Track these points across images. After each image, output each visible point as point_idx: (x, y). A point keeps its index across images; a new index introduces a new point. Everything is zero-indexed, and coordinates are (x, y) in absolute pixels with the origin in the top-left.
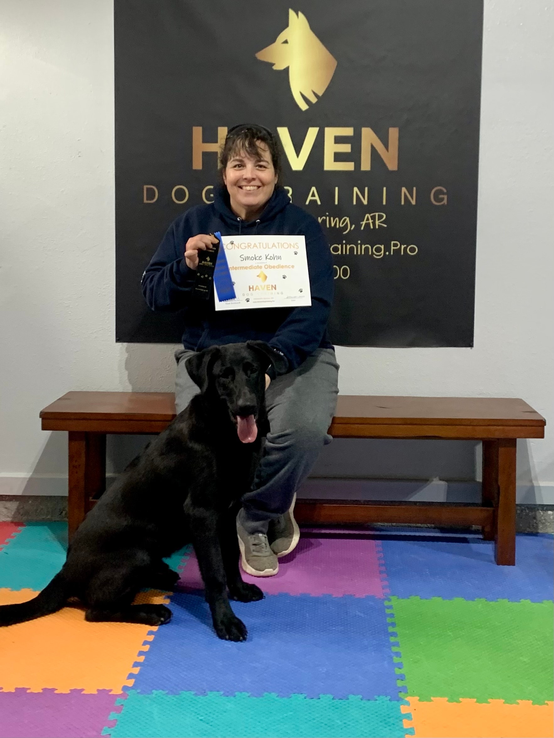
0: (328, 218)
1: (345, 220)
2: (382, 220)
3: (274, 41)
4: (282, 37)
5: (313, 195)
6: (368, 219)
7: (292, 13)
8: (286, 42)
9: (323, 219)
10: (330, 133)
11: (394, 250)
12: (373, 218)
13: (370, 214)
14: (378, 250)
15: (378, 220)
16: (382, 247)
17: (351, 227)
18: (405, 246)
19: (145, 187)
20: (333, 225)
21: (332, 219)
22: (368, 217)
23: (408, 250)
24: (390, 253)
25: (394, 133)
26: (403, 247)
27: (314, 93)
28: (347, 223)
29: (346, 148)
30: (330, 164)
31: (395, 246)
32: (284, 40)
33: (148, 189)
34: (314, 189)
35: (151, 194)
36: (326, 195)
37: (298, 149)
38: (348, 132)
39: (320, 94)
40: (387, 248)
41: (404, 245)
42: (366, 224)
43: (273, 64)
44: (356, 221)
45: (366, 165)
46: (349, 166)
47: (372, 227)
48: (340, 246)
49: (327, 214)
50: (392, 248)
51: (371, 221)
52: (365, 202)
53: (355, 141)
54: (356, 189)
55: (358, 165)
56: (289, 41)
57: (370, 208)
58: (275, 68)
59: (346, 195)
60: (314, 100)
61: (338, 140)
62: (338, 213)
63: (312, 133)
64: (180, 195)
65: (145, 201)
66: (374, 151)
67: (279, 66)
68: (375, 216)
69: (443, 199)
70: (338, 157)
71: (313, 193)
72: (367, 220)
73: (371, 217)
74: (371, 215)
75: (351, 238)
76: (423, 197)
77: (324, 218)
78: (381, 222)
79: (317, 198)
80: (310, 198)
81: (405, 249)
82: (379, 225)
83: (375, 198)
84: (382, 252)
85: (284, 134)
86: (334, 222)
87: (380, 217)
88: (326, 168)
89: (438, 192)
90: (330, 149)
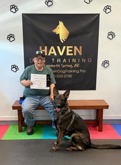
9: (67, 65)
10: (68, 47)
12: (77, 65)
14: (78, 71)
19: (30, 59)
23: (83, 71)
24: (80, 72)
25: (81, 47)
28: (71, 66)
29: (71, 51)
30: (68, 54)
31: (81, 70)
34: (65, 59)
36: (67, 60)
37: (61, 51)
38: (72, 47)
44: (73, 66)
45: (75, 54)
46: (72, 54)
47: (76, 67)
48: (70, 71)
52: (75, 62)
53: (73, 49)
54: (73, 59)
59: (71, 60)
60: (65, 40)
61: (70, 49)
62: (70, 64)
63: (64, 47)
65: (30, 62)
66: (77, 51)
67: (57, 33)
70: (70, 52)
72: (75, 65)
75: (72, 69)
76: (86, 60)
79: (65, 61)
80: (64, 61)
83: (77, 61)
85: (58, 47)
86: (69, 66)
87: (78, 65)
88: (67, 55)
89: (90, 60)
90: (68, 51)
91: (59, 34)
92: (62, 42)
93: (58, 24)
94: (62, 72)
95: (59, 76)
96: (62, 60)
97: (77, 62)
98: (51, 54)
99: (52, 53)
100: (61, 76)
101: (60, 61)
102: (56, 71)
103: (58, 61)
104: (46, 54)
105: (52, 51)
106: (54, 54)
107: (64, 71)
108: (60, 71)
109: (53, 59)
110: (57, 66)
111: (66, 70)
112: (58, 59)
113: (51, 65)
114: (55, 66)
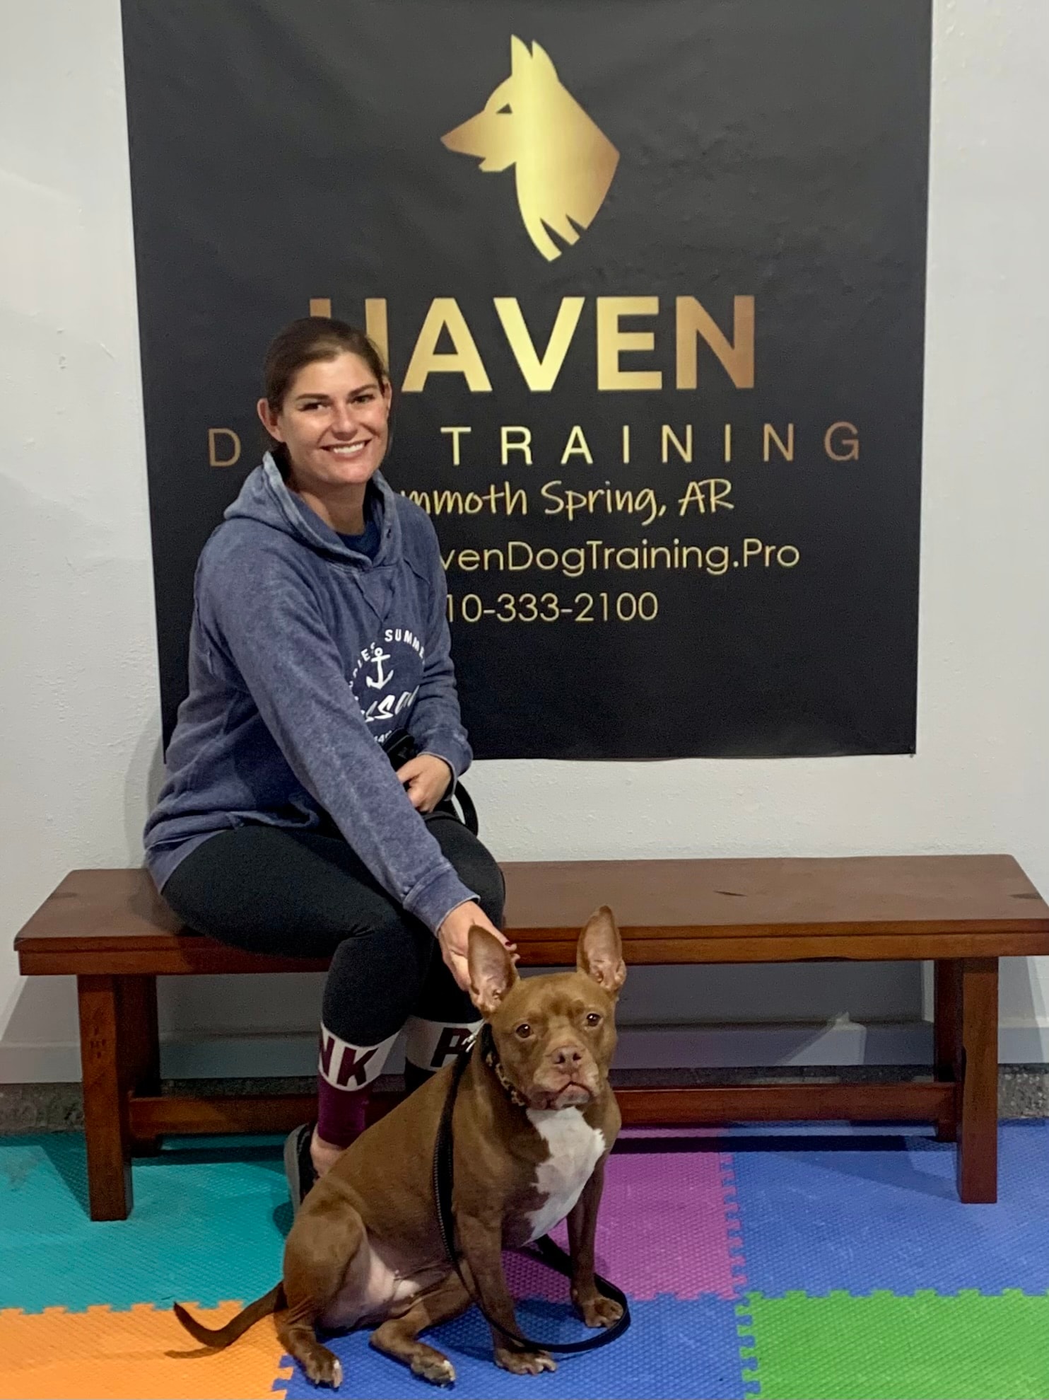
0: (609, 492)
1: (645, 496)
2: (724, 494)
3: (479, 107)
4: (498, 98)
5: (577, 444)
6: (694, 493)
7: (517, 45)
8: (506, 110)
9: (599, 495)
10: (610, 309)
11: (749, 557)
12: (705, 490)
13: (697, 482)
14: (717, 557)
15: (716, 494)
16: (726, 551)
17: (658, 510)
18: (774, 547)
19: (212, 432)
20: (620, 507)
21: (618, 493)
22: (694, 488)
23: (779, 556)
24: (741, 563)
25: (744, 307)
26: (768, 550)
27: (573, 222)
28: (650, 503)
29: (643, 342)
30: (610, 378)
31: (751, 547)
32: (504, 105)
33: (216, 435)
34: (577, 430)
35: (225, 447)
36: (603, 442)
37: (540, 348)
38: (648, 306)
39: (585, 224)
40: (736, 554)
41: (770, 546)
42: (690, 503)
43: (480, 160)
44: (669, 497)
45: (686, 379)
46: (650, 381)
47: (703, 510)
48: (636, 552)
49: (608, 483)
50: (747, 553)
51: (700, 497)
52: (688, 457)
53: (663, 326)
54: (666, 430)
55: (669, 377)
56: (513, 107)
57: (699, 470)
58: (485, 167)
59: (647, 443)
60: (571, 238)
61: (627, 324)
62: (630, 481)
63: (570, 309)
65: (214, 462)
66: (703, 347)
67: (494, 164)
68: (709, 485)
69: (850, 448)
70: (628, 361)
71: (577, 438)
72: (691, 496)
73: (701, 488)
74: (701, 484)
75: (662, 533)
76: (808, 443)
77: (602, 492)
78: (721, 500)
79: (584, 449)
80: (569, 450)
81: (774, 555)
82: (717, 506)
83: (707, 446)
84: (726, 561)
85: (509, 311)
86: (623, 501)
87: (720, 488)
88: (603, 385)
89: (841, 434)
90: (610, 343)
91: (512, 170)
92: (550, 252)
93: (506, 72)
94: (547, 559)
95: (521, 607)
96: (548, 445)
97: (707, 463)
98: (433, 378)
99: (446, 364)
100: (542, 607)
101: (524, 446)
102: (494, 558)
103: (505, 446)
105: (445, 345)
106: (460, 378)
107: (573, 559)
108: (535, 558)
109: (456, 431)
110: (501, 503)
111: (594, 544)
112: (505, 431)
113: (436, 493)
114: (473, 504)
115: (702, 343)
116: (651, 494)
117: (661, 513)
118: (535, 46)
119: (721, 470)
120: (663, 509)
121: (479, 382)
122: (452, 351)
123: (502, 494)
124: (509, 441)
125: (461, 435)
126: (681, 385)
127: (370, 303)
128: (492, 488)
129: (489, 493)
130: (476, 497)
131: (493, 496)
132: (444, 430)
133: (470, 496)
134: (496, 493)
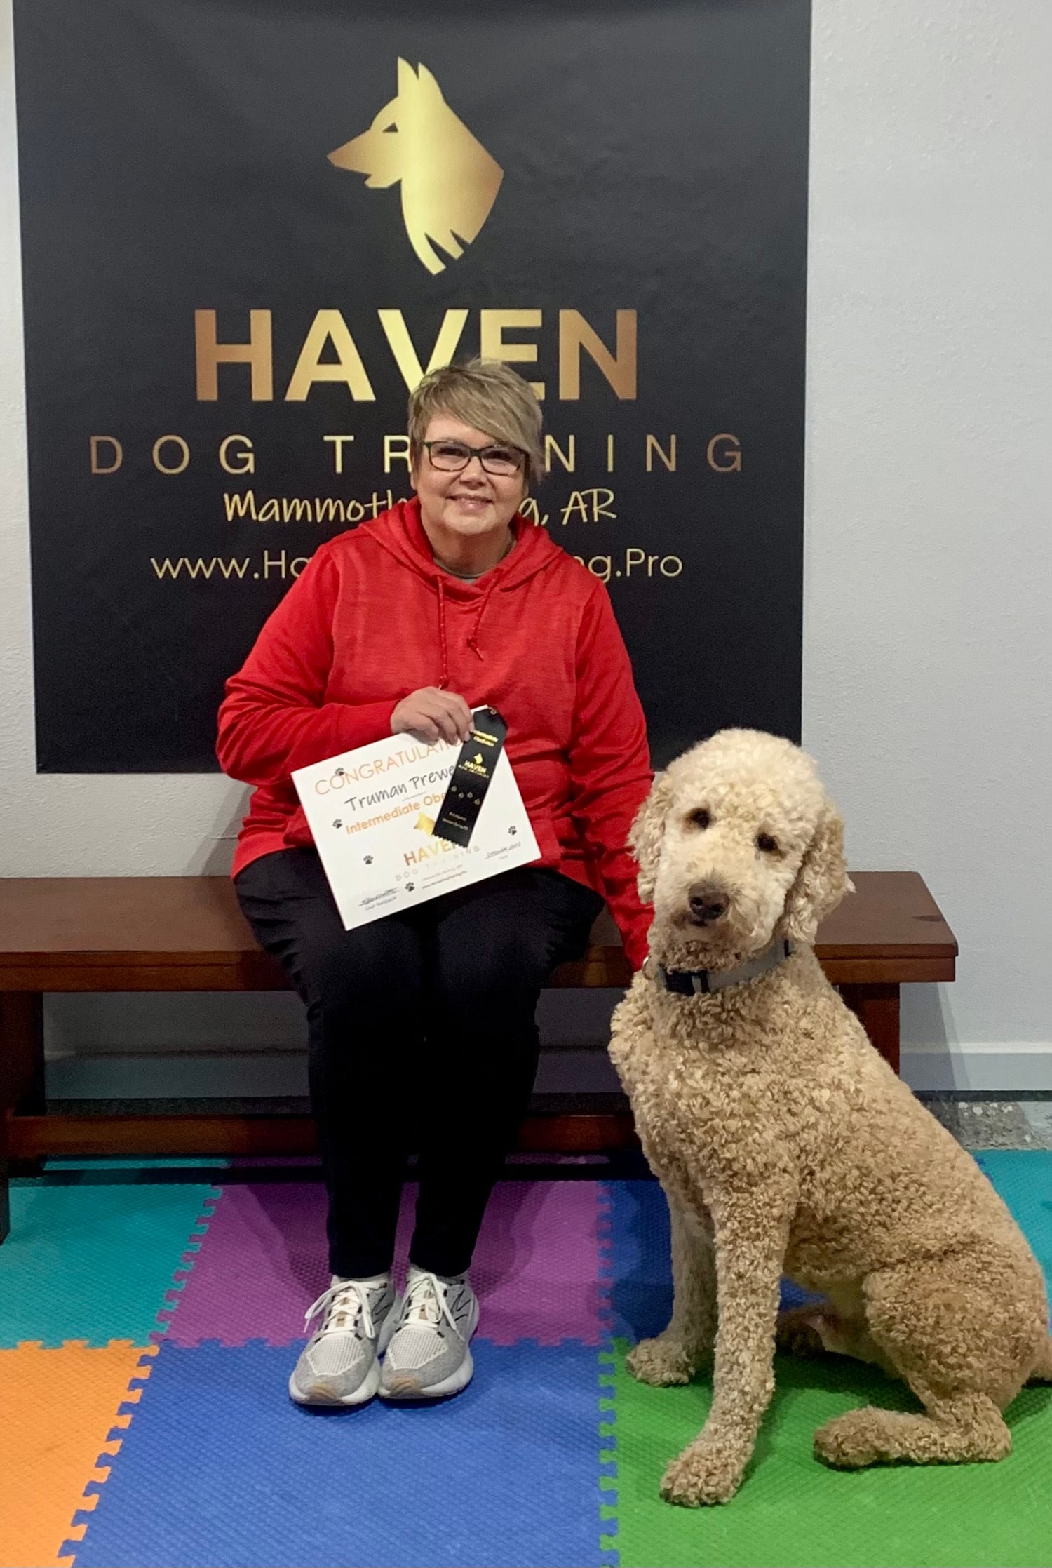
2: (606, 504)
4: (384, 117)
6: (576, 503)
7: (403, 67)
8: (393, 129)
10: (493, 321)
11: (632, 566)
12: (588, 500)
13: (580, 492)
14: (600, 567)
15: (599, 504)
16: (608, 561)
18: (656, 557)
19: (94, 440)
22: (576, 498)
23: (662, 566)
24: (624, 571)
25: (626, 321)
26: (651, 560)
27: (456, 237)
28: (532, 510)
29: (527, 353)
31: (635, 557)
32: (390, 124)
33: (99, 443)
35: (106, 455)
37: (424, 357)
38: (531, 318)
39: (469, 240)
40: (619, 563)
41: (653, 556)
42: (572, 512)
43: (367, 177)
44: (552, 506)
45: (569, 389)
47: (585, 520)
50: (629, 562)
51: (582, 506)
52: (570, 467)
53: (546, 338)
55: (552, 388)
56: (398, 127)
57: (581, 480)
58: (370, 183)
60: (455, 252)
61: (510, 336)
63: (454, 321)
64: (171, 453)
65: (95, 470)
66: (585, 359)
67: (379, 181)
68: (591, 495)
69: (732, 460)
72: (574, 505)
73: (583, 497)
74: (583, 493)
76: (690, 455)
78: (604, 509)
81: (656, 564)
82: (600, 515)
83: (589, 456)
84: (608, 571)
85: (393, 323)
87: (602, 498)
89: (722, 447)
90: (494, 353)
97: (589, 473)
98: (315, 385)
99: (329, 374)
103: (388, 455)
104: (262, 390)
105: (329, 355)
106: (344, 387)
109: (339, 440)
112: (388, 439)
113: (317, 501)
114: (355, 512)
115: (584, 354)
116: (534, 503)
117: (544, 522)
118: (421, 68)
119: (603, 480)
120: (546, 518)
121: (362, 391)
122: (336, 361)
123: (384, 502)
124: (392, 450)
125: (344, 443)
126: (562, 397)
127: (254, 314)
128: (375, 496)
129: (371, 502)
130: (358, 505)
131: (375, 504)
132: (327, 438)
133: (352, 503)
134: (378, 500)
